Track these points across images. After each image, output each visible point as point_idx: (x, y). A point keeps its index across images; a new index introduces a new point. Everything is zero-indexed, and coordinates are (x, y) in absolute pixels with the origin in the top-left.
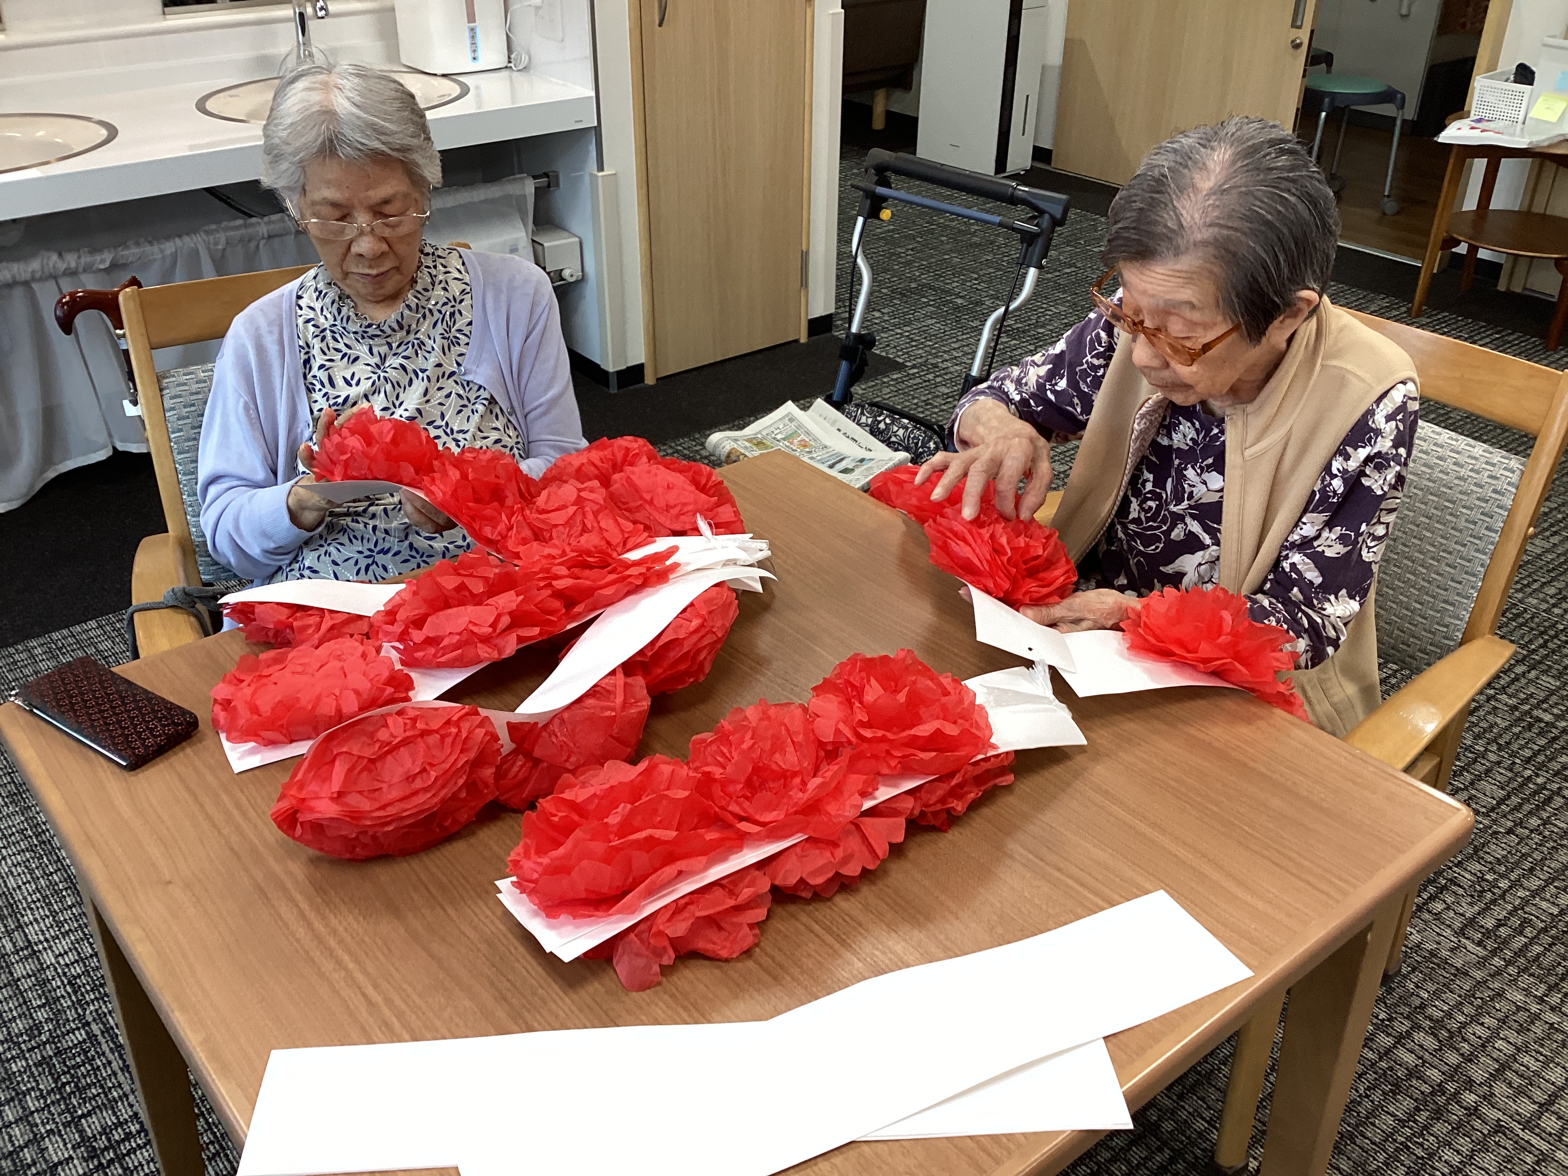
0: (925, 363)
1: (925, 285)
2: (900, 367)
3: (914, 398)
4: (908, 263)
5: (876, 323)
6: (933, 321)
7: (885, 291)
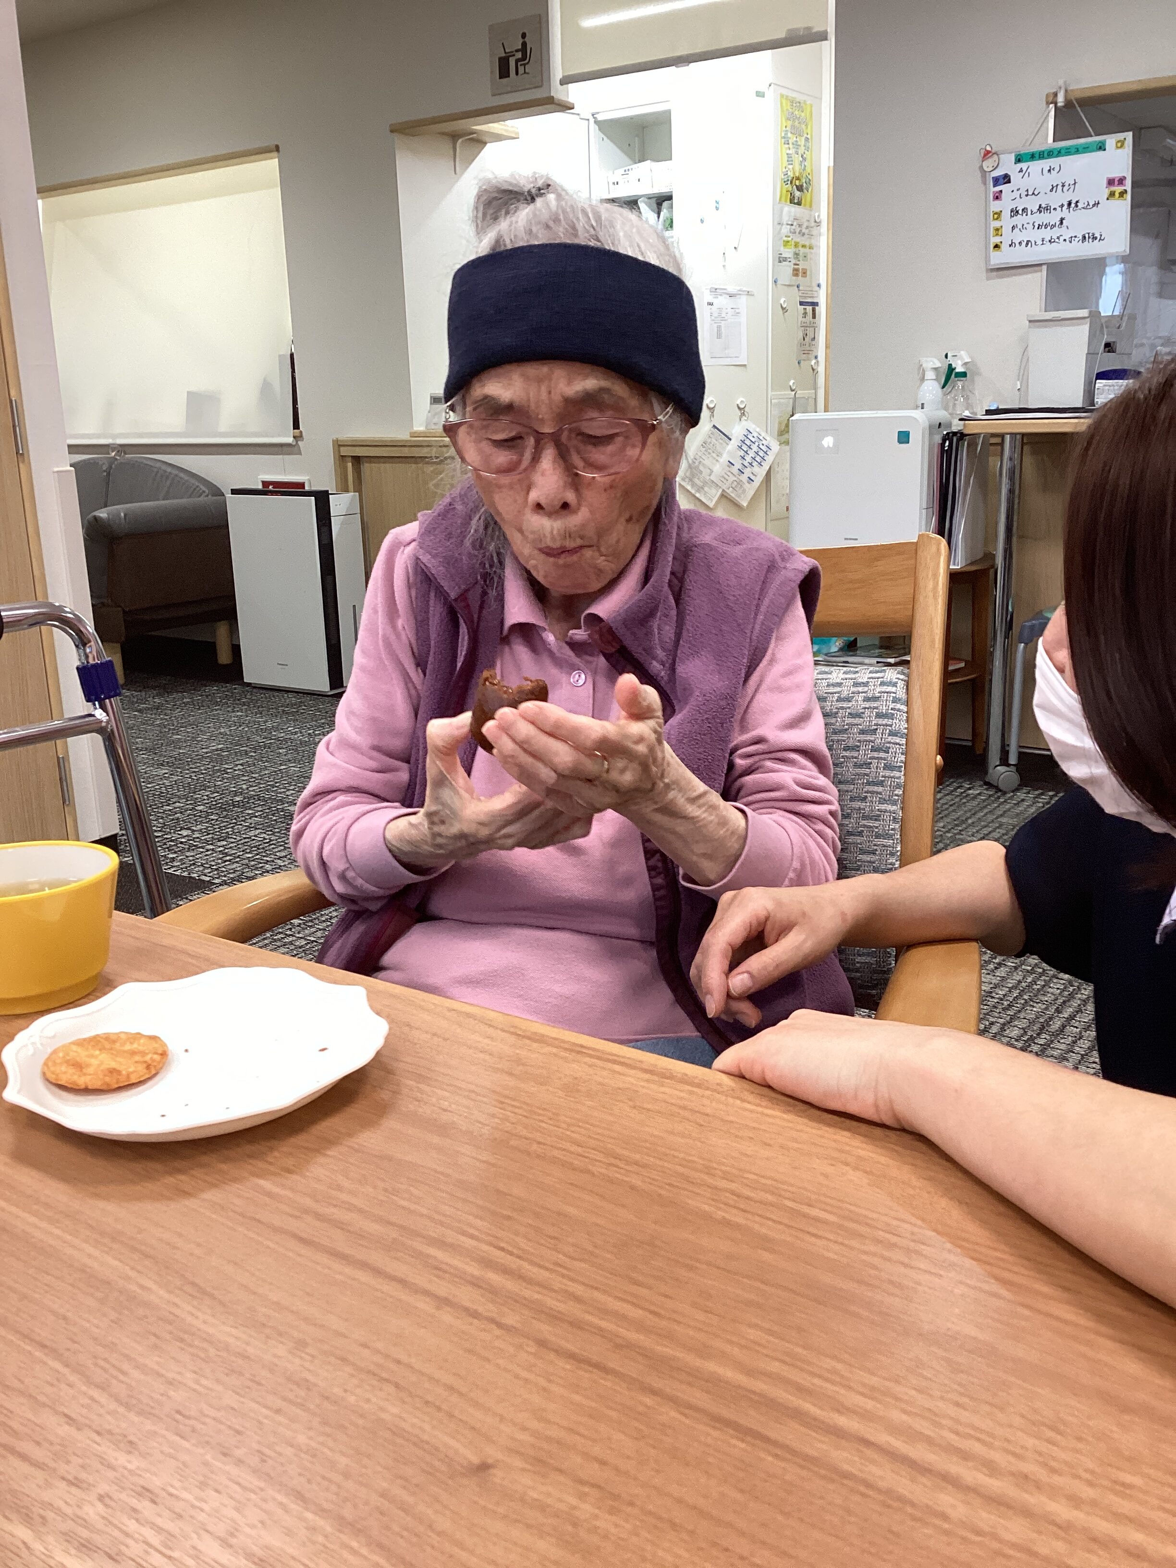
5: (181, 843)
6: (258, 831)
7: (201, 808)
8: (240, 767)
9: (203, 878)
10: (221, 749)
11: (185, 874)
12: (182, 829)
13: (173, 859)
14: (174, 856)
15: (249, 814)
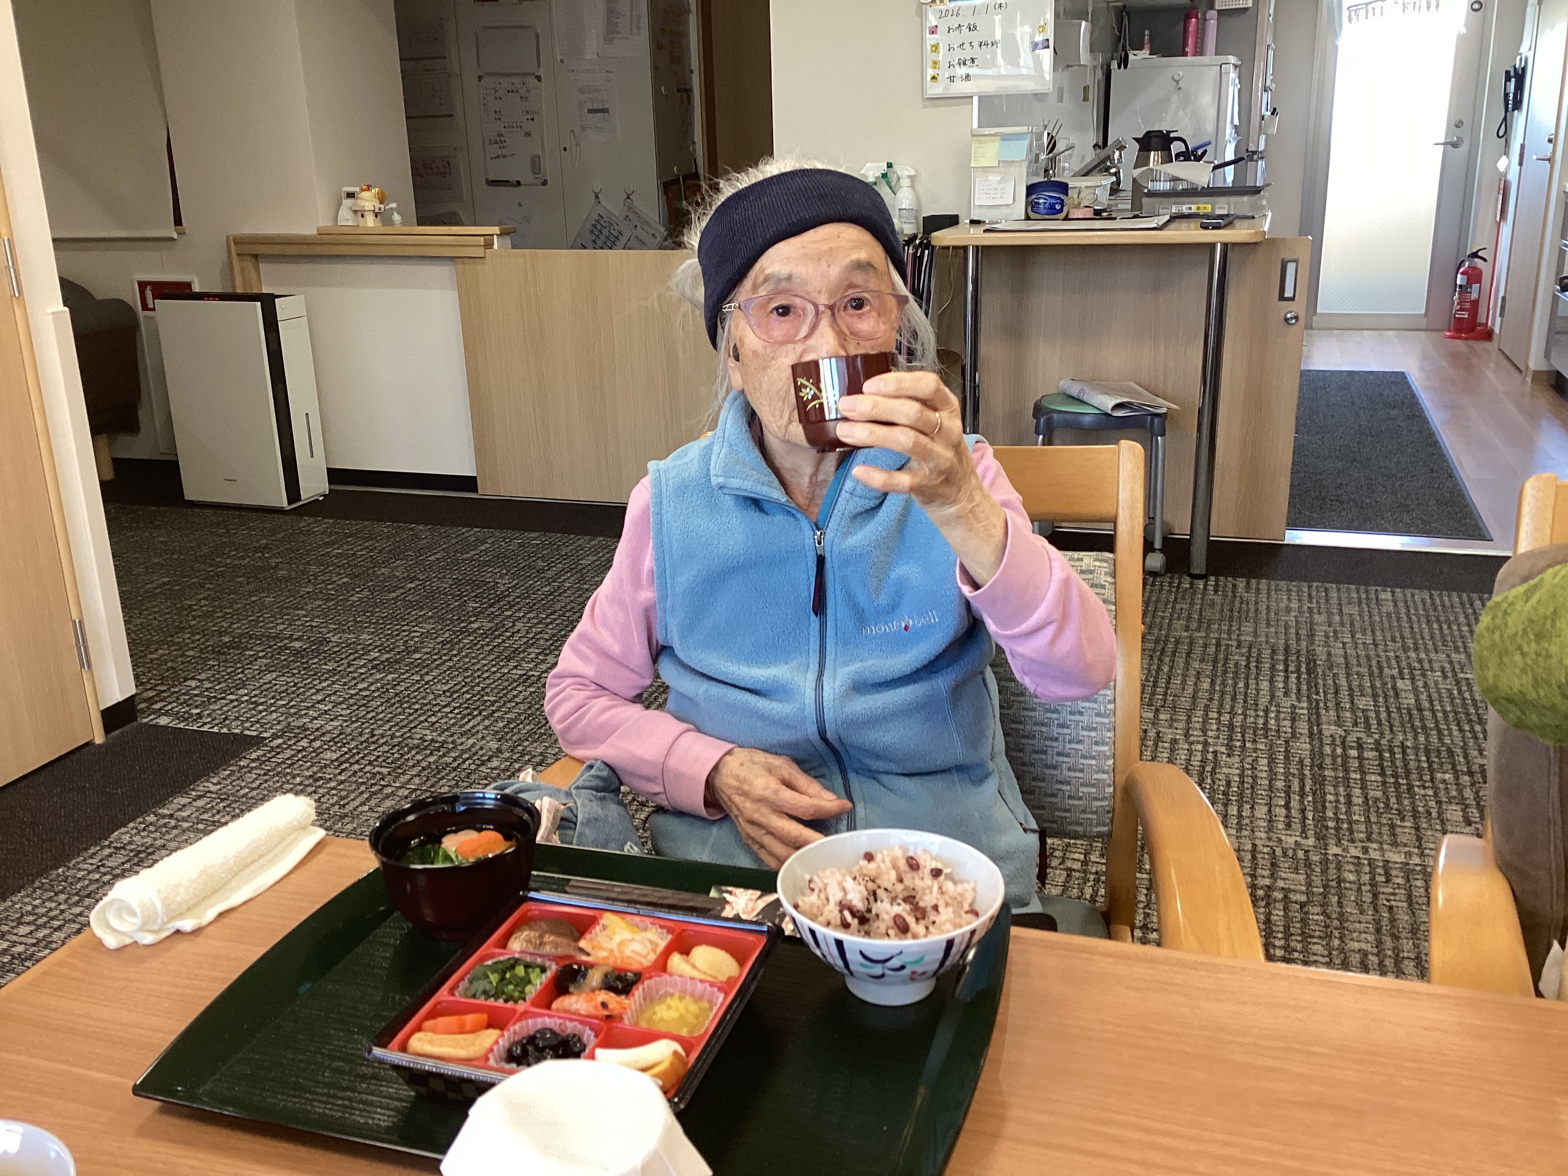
0: (289, 728)
1: (240, 636)
2: (258, 741)
3: (294, 777)
4: (206, 615)
5: (196, 695)
6: (274, 675)
7: (191, 653)
8: (203, 602)
9: (247, 732)
10: (168, 583)
11: (225, 730)
12: (186, 680)
13: (200, 716)
14: (198, 711)
15: (251, 656)
